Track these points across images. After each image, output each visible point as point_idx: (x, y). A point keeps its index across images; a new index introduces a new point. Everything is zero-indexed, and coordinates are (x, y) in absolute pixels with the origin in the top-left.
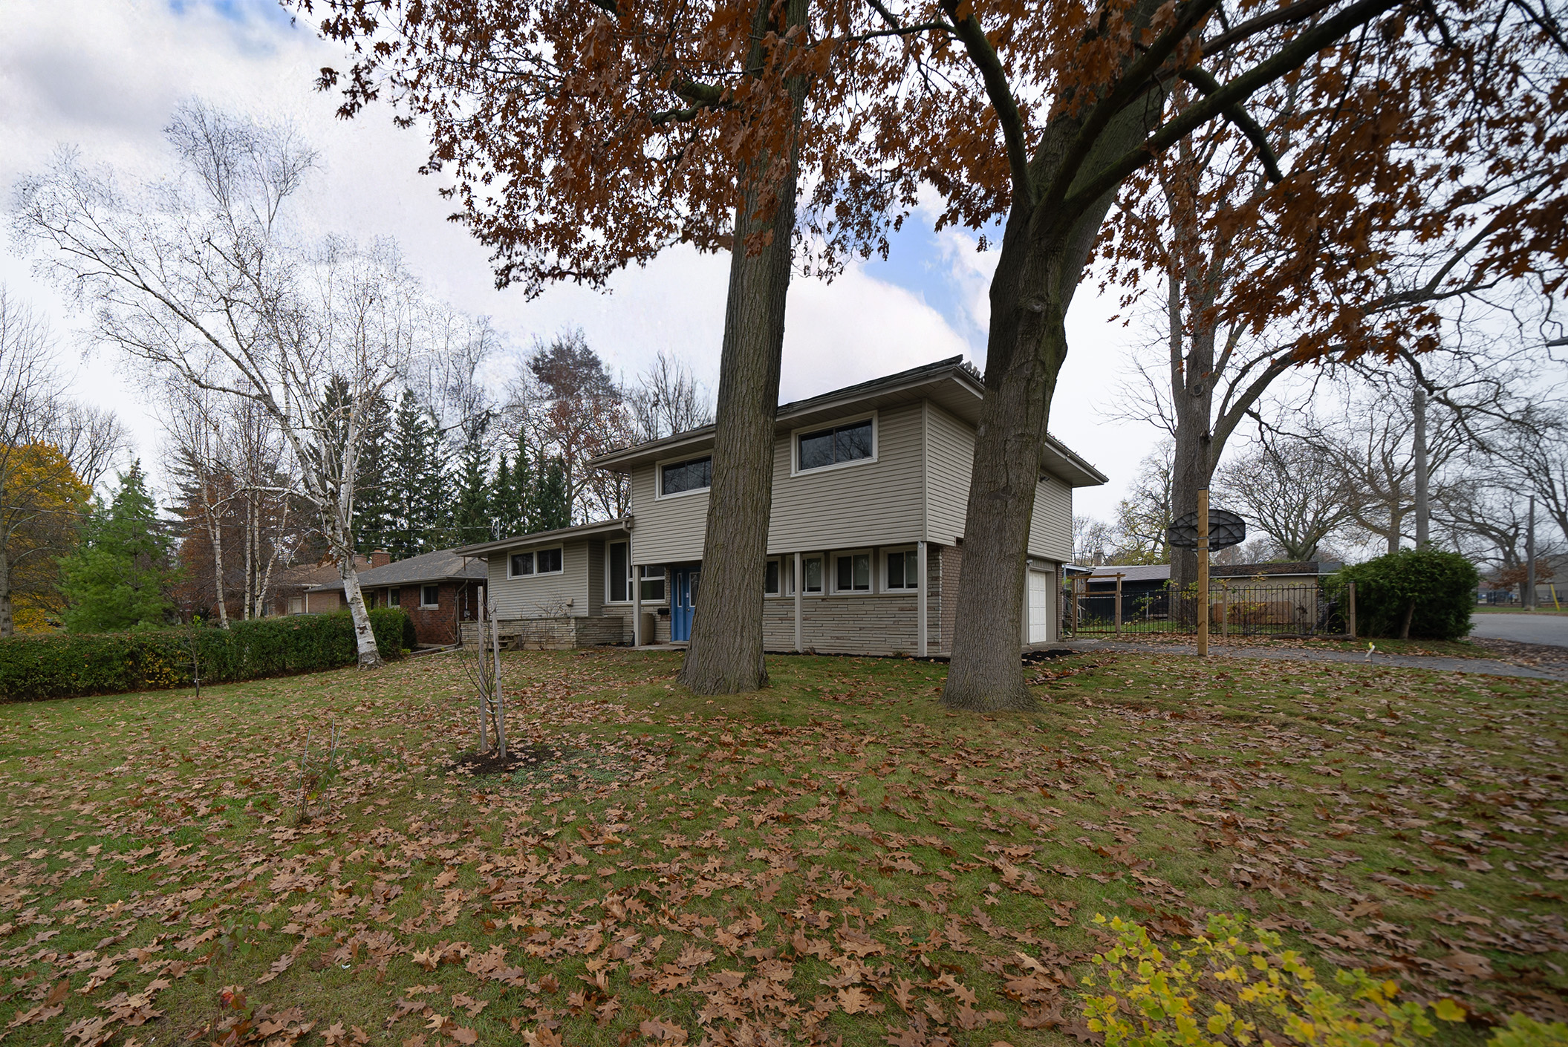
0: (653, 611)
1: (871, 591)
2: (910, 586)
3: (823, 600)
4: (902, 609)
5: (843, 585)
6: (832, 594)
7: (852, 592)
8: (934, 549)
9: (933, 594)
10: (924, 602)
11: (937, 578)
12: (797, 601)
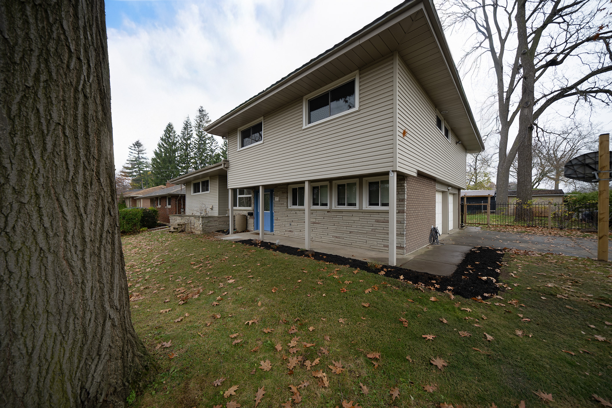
0: (246, 213)
1: (357, 207)
2: (383, 205)
3: (328, 212)
4: (377, 221)
5: (340, 203)
6: (333, 208)
7: (346, 208)
8: (402, 177)
9: (400, 212)
10: (394, 216)
11: (403, 200)
12: (307, 212)
